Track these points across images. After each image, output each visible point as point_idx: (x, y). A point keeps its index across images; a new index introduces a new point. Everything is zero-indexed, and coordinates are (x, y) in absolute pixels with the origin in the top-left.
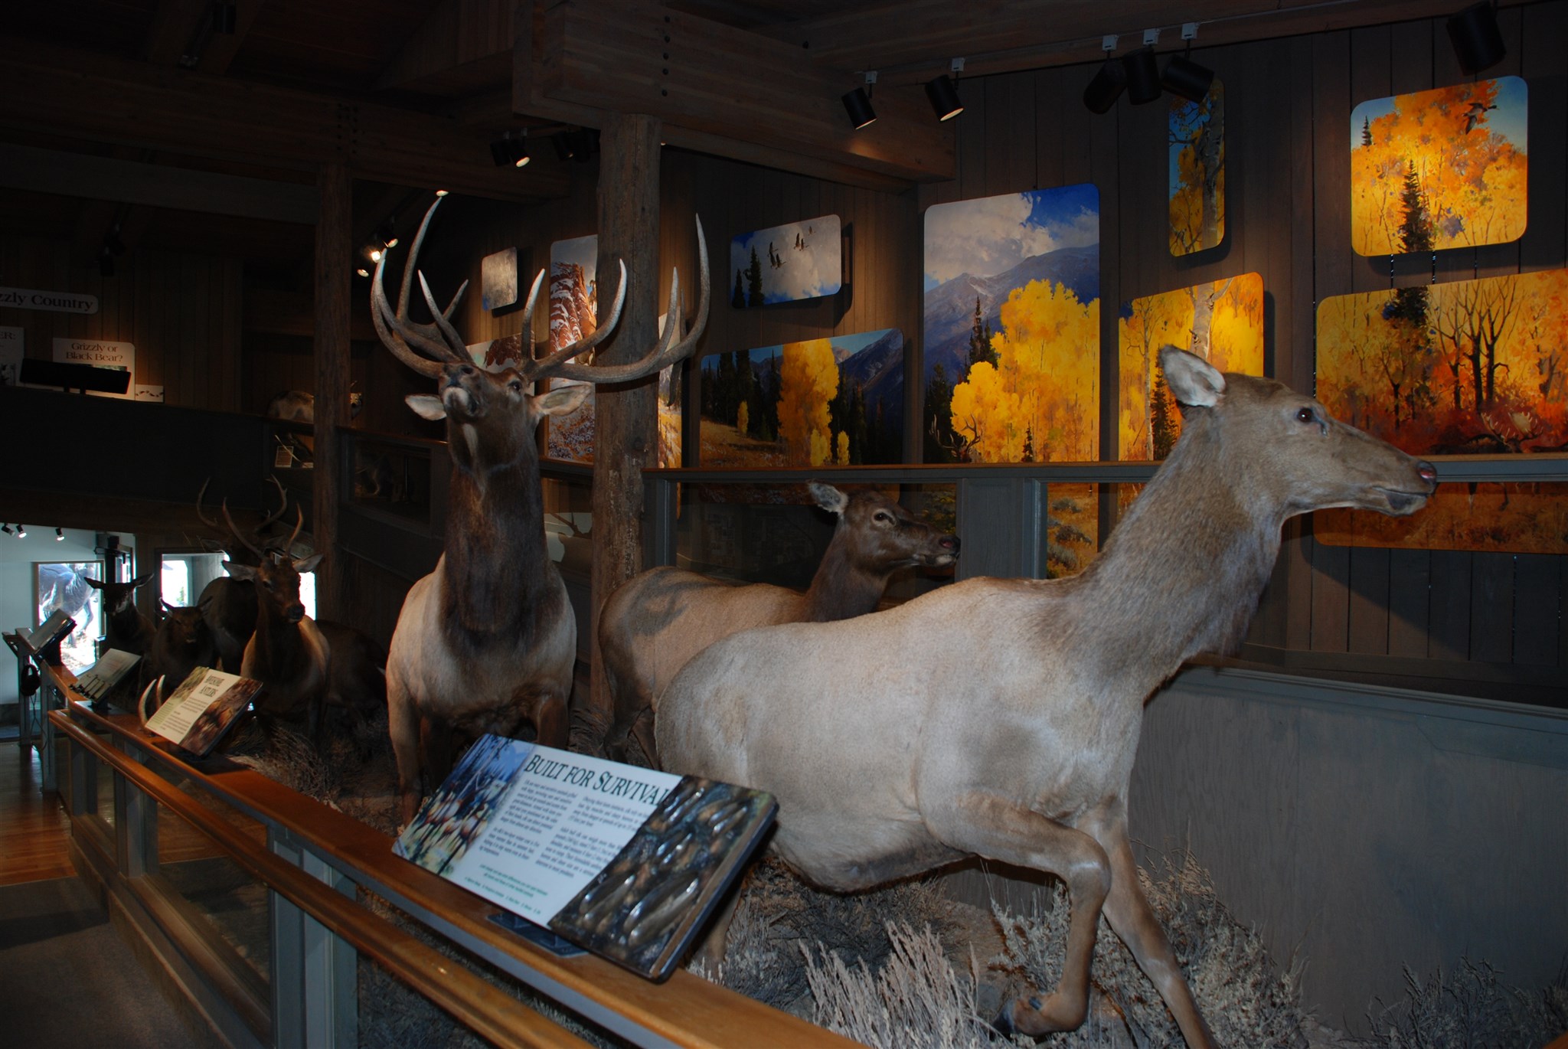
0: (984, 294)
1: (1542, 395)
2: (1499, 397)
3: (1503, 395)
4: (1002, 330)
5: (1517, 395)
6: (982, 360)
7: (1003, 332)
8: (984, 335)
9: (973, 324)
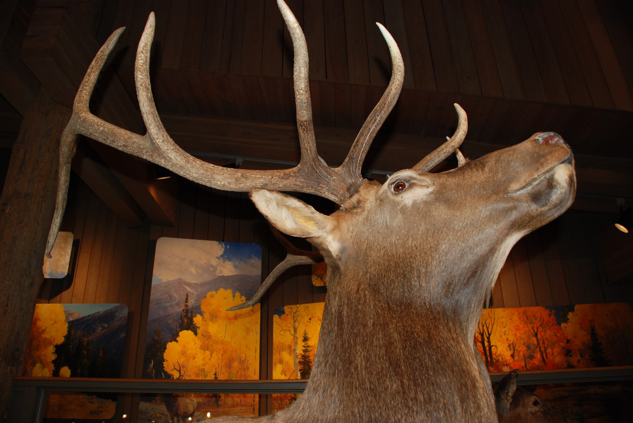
0: (192, 292)
1: (512, 359)
2: (495, 360)
3: (496, 359)
4: (201, 314)
5: (502, 359)
6: (187, 329)
7: (202, 315)
8: (189, 315)
9: (183, 308)
